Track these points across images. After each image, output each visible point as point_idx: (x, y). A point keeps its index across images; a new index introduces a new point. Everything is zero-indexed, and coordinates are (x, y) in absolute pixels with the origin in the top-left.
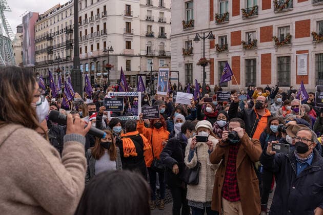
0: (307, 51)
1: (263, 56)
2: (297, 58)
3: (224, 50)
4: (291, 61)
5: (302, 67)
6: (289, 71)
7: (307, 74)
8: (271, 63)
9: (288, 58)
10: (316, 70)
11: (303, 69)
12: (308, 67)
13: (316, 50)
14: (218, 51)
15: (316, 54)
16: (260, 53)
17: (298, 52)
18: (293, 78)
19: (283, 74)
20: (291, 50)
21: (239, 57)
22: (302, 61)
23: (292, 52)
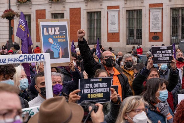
0: (117, 7)
1: (71, 10)
2: (108, 14)
3: (26, 2)
4: (102, 16)
5: (113, 23)
6: (99, 28)
7: (118, 32)
8: (80, 18)
9: (99, 13)
10: (127, 27)
11: (114, 26)
12: (119, 24)
13: (127, 6)
14: (19, 2)
15: (127, 11)
16: (68, 7)
17: (109, 8)
18: (104, 35)
19: (94, 31)
20: (101, 5)
21: (45, 10)
22: (113, 17)
23: (102, 7)
